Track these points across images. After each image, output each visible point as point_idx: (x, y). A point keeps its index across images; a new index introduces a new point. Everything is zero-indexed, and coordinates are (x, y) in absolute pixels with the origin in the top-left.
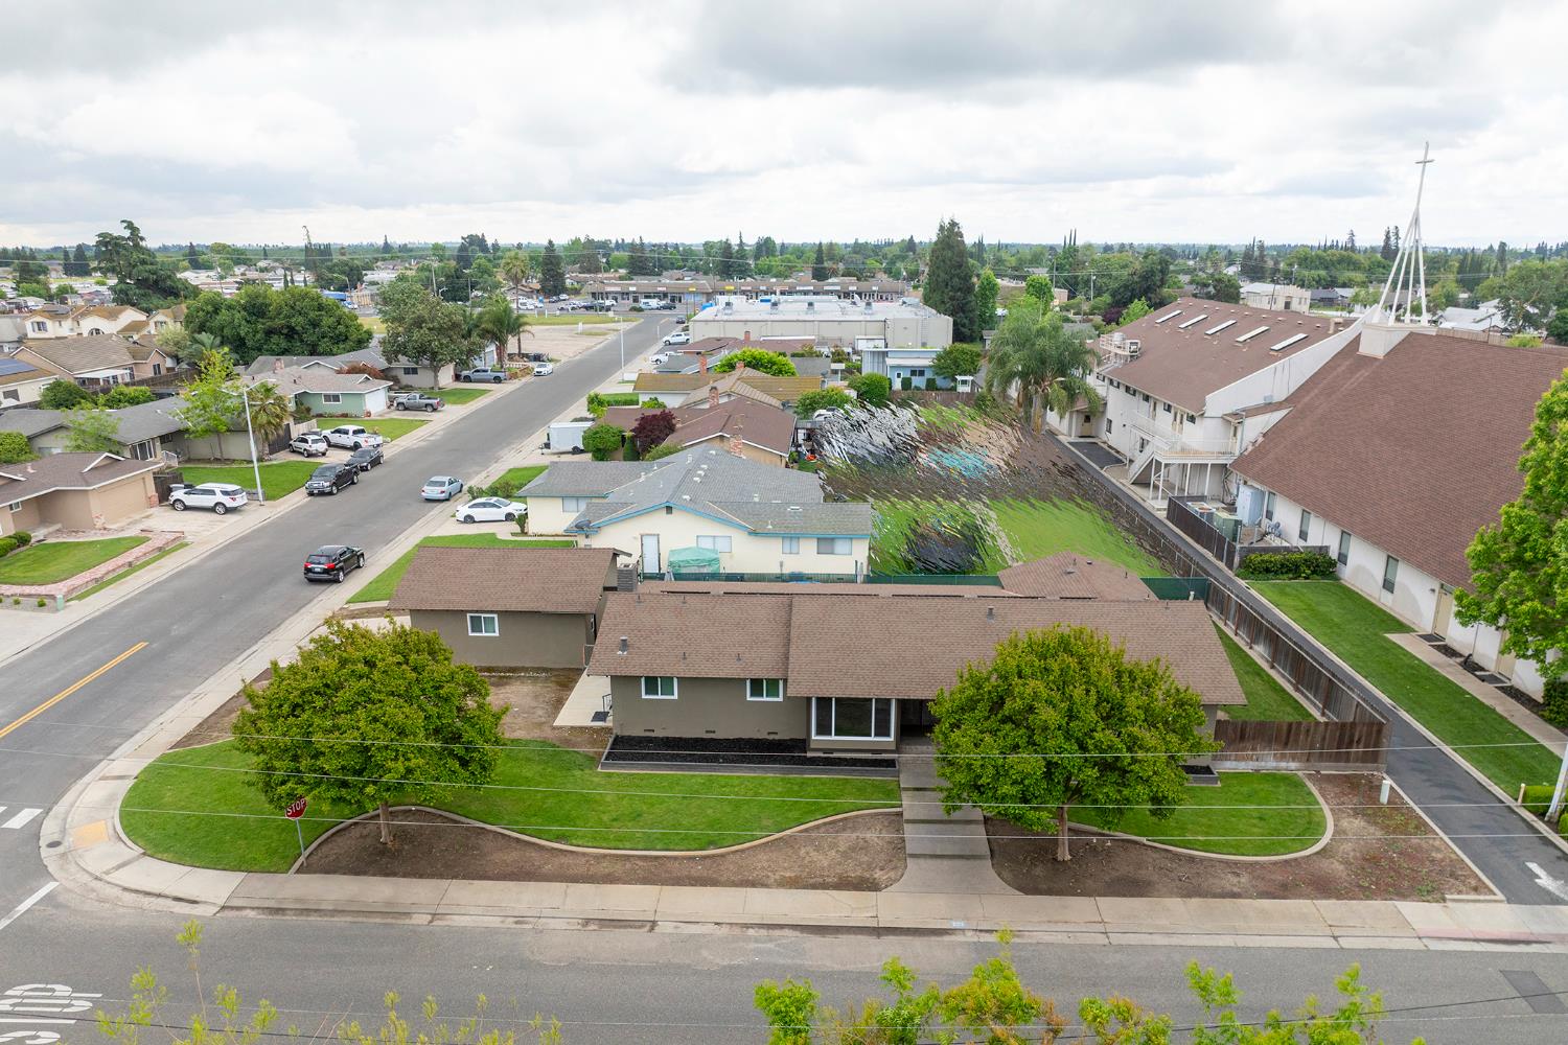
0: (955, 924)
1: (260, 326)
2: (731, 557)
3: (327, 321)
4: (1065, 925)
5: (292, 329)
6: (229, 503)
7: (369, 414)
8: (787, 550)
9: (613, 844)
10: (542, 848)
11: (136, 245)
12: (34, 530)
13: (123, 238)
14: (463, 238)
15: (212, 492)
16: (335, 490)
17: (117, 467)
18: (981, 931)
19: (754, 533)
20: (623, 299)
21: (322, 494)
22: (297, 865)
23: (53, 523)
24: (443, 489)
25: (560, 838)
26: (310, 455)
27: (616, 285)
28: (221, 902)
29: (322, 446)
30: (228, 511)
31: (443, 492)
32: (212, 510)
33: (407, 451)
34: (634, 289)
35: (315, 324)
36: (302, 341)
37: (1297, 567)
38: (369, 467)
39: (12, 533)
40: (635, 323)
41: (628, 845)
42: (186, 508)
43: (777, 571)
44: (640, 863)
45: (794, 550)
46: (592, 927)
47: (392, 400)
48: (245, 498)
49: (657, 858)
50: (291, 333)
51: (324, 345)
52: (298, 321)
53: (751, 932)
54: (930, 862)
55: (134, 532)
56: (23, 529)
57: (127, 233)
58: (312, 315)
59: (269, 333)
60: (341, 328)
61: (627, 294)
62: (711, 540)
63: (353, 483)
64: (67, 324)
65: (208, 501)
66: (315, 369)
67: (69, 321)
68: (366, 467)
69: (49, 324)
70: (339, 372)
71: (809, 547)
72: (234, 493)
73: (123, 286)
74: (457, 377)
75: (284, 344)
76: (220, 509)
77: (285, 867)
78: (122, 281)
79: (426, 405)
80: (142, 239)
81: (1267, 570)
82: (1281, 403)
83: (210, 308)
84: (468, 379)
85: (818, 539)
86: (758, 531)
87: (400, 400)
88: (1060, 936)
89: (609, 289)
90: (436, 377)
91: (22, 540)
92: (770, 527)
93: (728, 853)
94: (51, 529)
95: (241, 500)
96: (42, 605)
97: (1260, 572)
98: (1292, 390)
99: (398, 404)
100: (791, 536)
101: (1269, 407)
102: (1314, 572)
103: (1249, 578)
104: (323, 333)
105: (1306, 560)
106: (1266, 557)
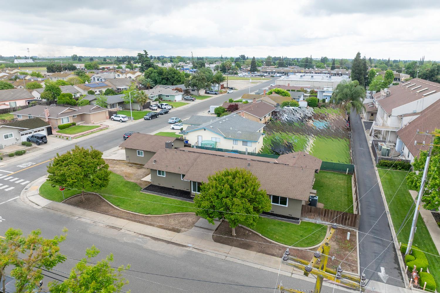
0: (189, 245)
1: (161, 77)
2: (220, 144)
3: (176, 77)
4: (218, 252)
5: (168, 78)
6: (123, 120)
7: (176, 101)
8: (234, 143)
9: (128, 209)
10: (113, 207)
11: (146, 56)
12: (78, 122)
13: (144, 55)
14: (240, 56)
15: (119, 117)
16: (150, 119)
17: (99, 109)
18: (195, 248)
19: (225, 138)
20: (271, 73)
21: (147, 119)
22: (63, 202)
23: (83, 121)
24: (173, 120)
25: (118, 206)
26: (153, 110)
27: (270, 70)
28: (43, 207)
29: (156, 108)
30: (123, 122)
31: (173, 121)
32: (119, 121)
33: (178, 111)
34: (275, 71)
35: (173, 77)
36: (170, 81)
37: (397, 166)
38: (164, 114)
39: (72, 122)
40: (269, 80)
41: (131, 210)
42: (114, 120)
43: (231, 149)
44: (131, 215)
45: (236, 143)
46: (108, 227)
47: (183, 97)
48: (127, 119)
49: (136, 214)
50: (167, 79)
51: (175, 83)
52: (169, 76)
53: (140, 236)
54: (199, 229)
55: (99, 125)
56: (75, 122)
57: (144, 53)
58: (173, 75)
59: (163, 79)
60: (179, 79)
61: (273, 72)
62: (215, 138)
63: (157, 117)
64: (124, 75)
65: (118, 119)
66: (168, 89)
67: (125, 74)
68: (163, 114)
69: (120, 75)
70: (173, 90)
71: (240, 143)
72: (125, 117)
73: (142, 66)
74: (206, 93)
75: (166, 82)
76: (121, 121)
77: (60, 201)
78: (142, 65)
79: (191, 99)
80: (148, 55)
81: (386, 166)
82: (418, 113)
83: (150, 72)
84: (208, 93)
85: (243, 141)
86: (227, 137)
87: (185, 98)
88: (214, 254)
89: (268, 71)
90: (198, 92)
91: (74, 124)
92: (230, 136)
93: (152, 217)
94: (82, 122)
95: (125, 119)
96: (67, 139)
97: (384, 166)
98: (424, 109)
99: (184, 99)
100: (235, 140)
101: (415, 114)
102: (402, 168)
103: (379, 167)
104: (175, 80)
105: (400, 164)
106: (386, 161)
